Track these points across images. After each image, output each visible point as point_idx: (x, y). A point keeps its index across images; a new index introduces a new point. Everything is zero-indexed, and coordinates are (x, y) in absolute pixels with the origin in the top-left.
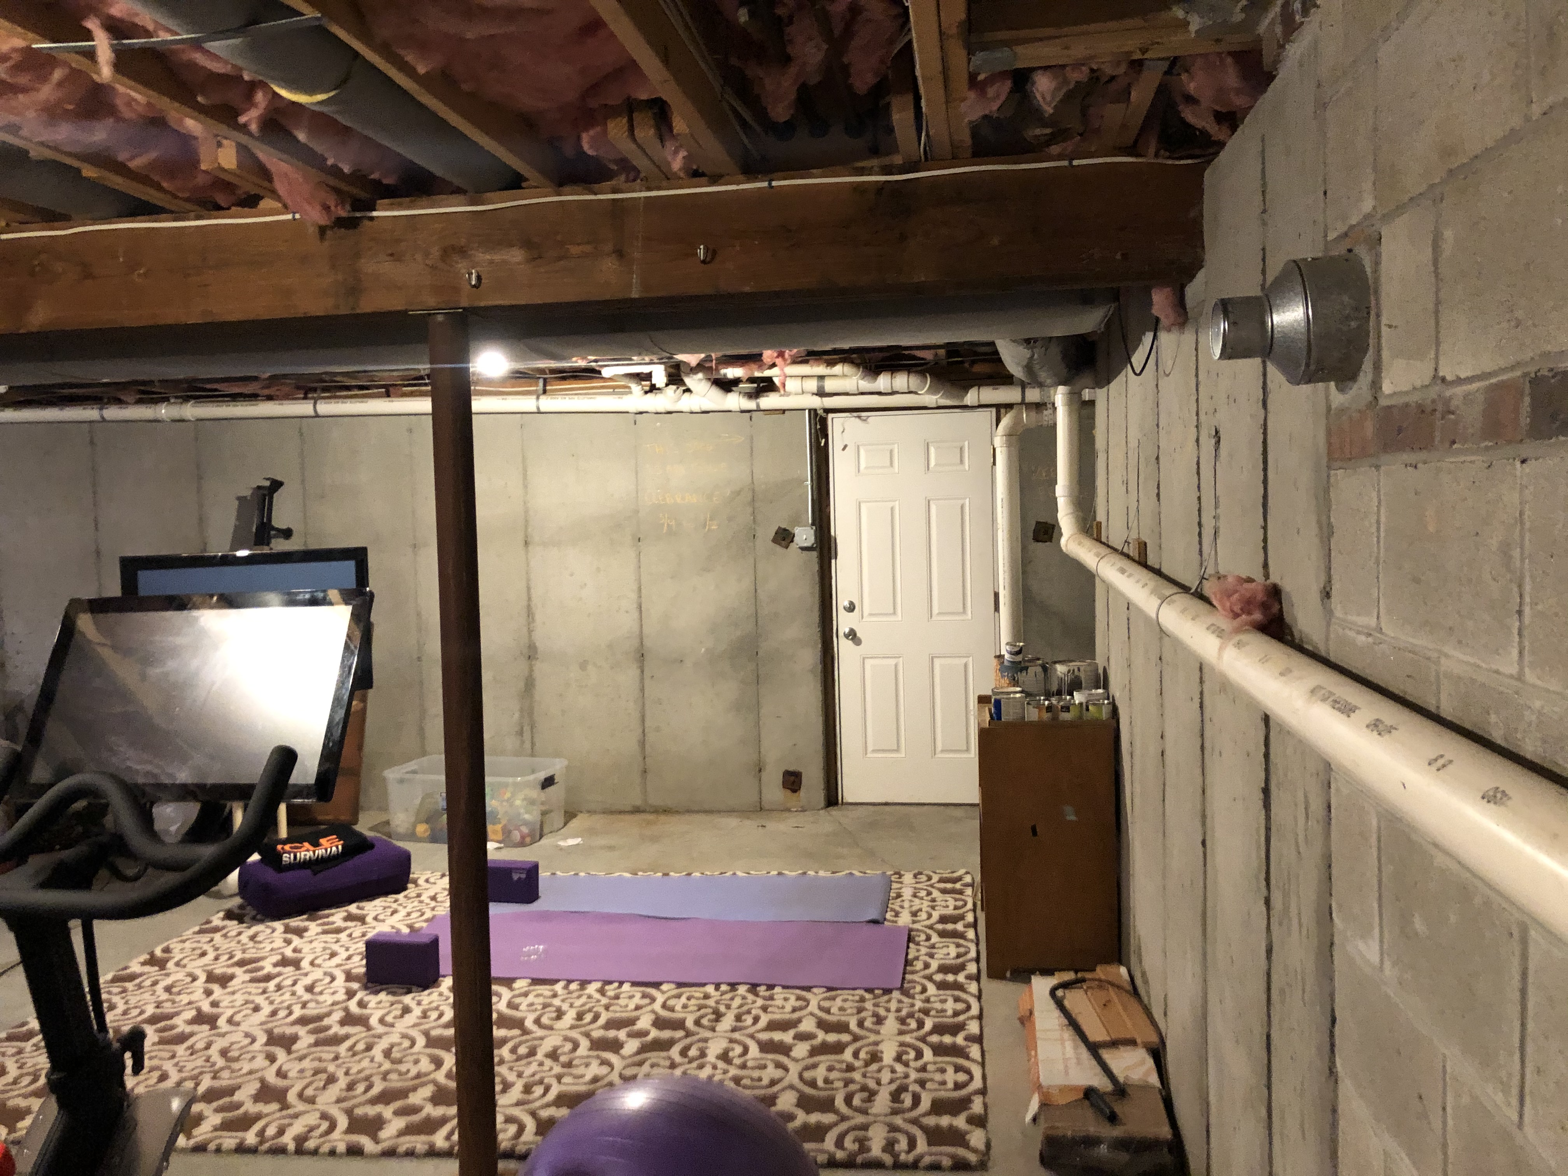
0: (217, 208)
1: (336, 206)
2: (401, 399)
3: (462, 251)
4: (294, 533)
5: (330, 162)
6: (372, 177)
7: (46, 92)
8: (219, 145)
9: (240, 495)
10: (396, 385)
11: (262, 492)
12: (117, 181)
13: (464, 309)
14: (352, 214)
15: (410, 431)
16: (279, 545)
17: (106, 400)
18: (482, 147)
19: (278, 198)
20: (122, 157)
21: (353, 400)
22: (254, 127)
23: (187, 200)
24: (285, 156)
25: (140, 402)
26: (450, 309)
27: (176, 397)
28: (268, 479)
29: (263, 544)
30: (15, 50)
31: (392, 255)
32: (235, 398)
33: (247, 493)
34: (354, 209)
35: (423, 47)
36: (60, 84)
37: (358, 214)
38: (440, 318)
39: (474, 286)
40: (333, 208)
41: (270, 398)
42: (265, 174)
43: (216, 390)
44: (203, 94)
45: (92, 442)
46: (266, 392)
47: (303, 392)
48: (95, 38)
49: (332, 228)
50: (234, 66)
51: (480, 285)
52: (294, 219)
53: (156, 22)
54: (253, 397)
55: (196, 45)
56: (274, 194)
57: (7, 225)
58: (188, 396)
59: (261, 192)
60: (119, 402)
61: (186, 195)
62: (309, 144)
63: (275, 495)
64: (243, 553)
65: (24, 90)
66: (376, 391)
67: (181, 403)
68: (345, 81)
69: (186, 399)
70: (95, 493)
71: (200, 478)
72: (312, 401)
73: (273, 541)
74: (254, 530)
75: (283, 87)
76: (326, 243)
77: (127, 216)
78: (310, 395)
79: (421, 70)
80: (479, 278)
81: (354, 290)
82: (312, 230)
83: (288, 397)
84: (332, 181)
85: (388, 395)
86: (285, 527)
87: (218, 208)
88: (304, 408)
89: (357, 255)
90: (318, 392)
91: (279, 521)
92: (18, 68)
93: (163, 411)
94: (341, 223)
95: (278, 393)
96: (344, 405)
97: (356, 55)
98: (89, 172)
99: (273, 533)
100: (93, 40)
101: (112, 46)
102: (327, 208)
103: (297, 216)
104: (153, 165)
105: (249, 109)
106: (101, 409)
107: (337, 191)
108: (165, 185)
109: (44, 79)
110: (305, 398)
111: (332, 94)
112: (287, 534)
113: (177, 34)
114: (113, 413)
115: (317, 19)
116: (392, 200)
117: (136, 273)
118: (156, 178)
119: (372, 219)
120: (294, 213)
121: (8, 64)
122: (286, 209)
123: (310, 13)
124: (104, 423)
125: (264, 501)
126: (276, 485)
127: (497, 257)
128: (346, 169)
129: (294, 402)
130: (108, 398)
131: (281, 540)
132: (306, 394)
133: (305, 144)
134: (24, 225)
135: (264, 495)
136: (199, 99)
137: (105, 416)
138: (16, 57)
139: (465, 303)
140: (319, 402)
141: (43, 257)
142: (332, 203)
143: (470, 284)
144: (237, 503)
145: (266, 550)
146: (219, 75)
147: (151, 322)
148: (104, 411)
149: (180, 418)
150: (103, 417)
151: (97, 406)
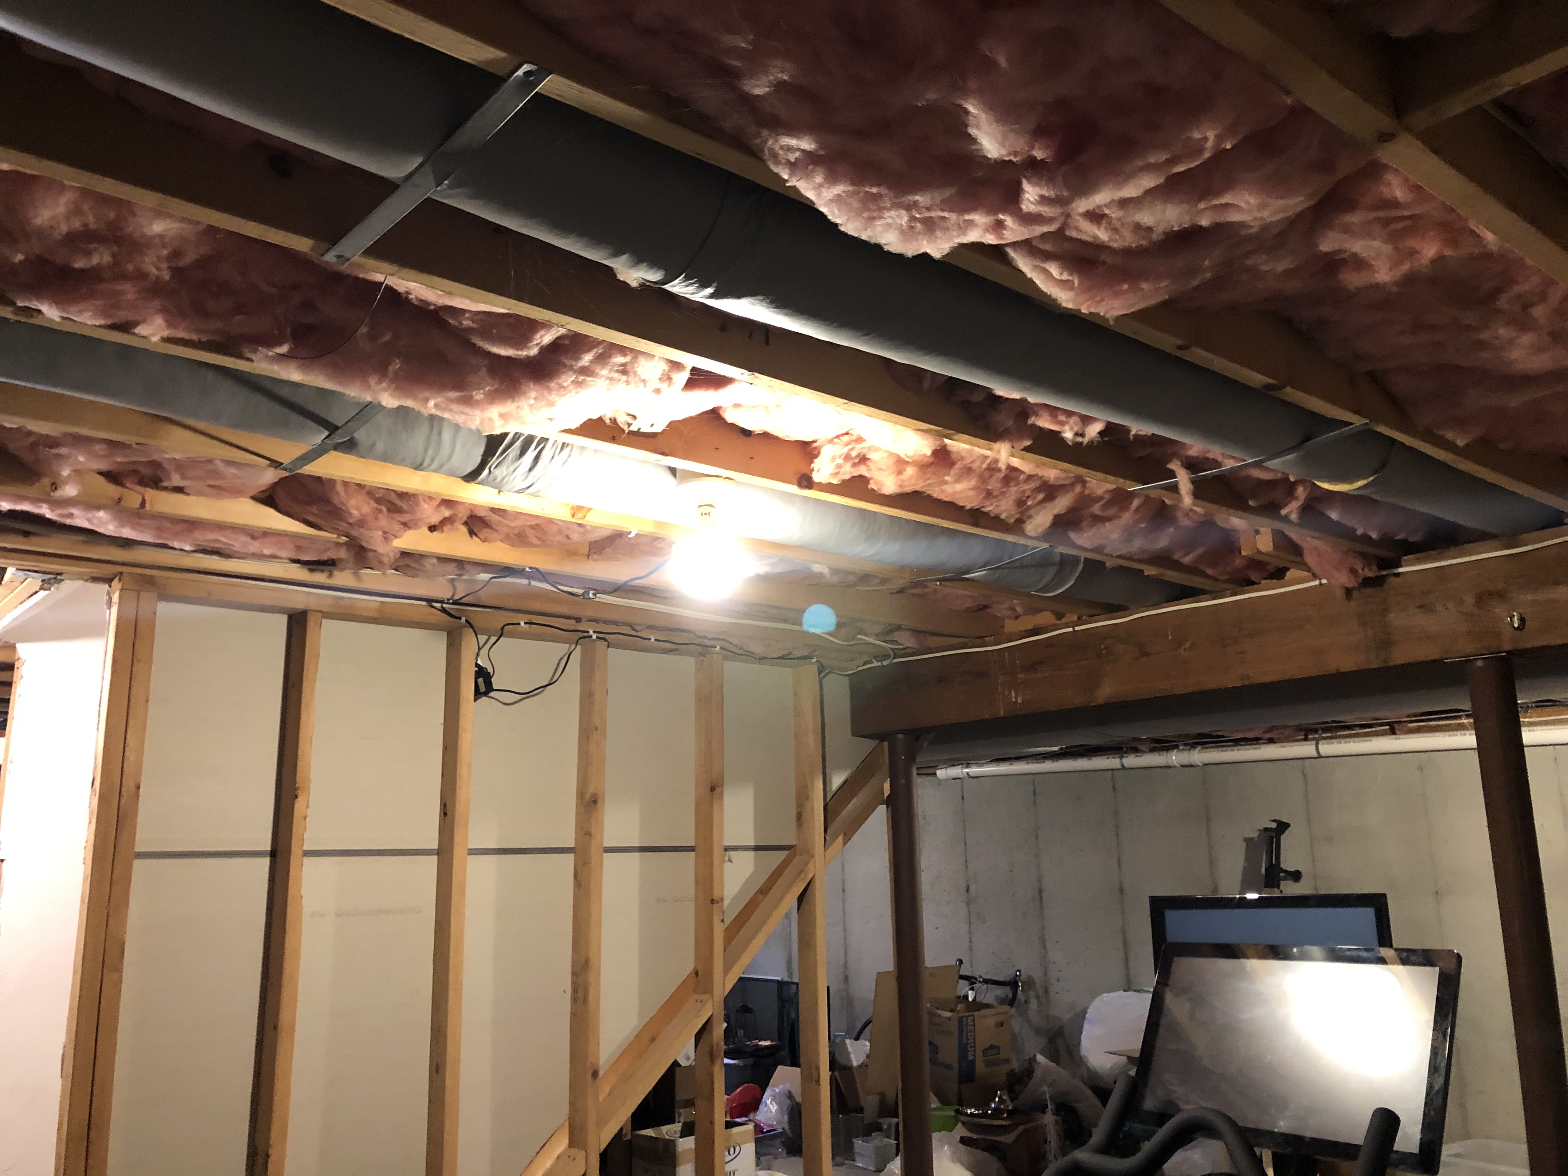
0: (1249, 583)
1: (1363, 569)
2: (1408, 736)
3: (1501, 595)
4: (1304, 874)
5: (1359, 532)
6: (1398, 538)
7: (1127, 517)
8: (1257, 532)
9: (1247, 836)
10: (1400, 722)
11: (1269, 833)
12: (1172, 576)
13: (1507, 652)
14: (1378, 574)
15: (1421, 769)
16: (1289, 889)
17: (1125, 750)
18: (1522, 496)
19: (1309, 569)
20: (1176, 557)
21: (1357, 739)
22: (1294, 517)
23: (1225, 581)
24: (1316, 534)
25: (1152, 750)
26: (1491, 654)
27: (1185, 745)
28: (1274, 821)
29: (1273, 887)
30: (1108, 491)
31: (1421, 607)
32: (1237, 742)
33: (1254, 835)
34: (1381, 568)
35: (1461, 424)
36: (1137, 510)
37: (1384, 573)
38: (1479, 663)
39: (1518, 629)
40: (1360, 571)
41: (1271, 741)
42: (1296, 550)
43: (1222, 736)
44: (1253, 498)
45: (1114, 788)
46: (1269, 735)
47: (1303, 733)
48: (1178, 476)
49: (1359, 589)
50: (1283, 473)
51: (1523, 629)
52: (1321, 584)
53: (1223, 454)
54: (1255, 741)
55: (1257, 465)
56: (1304, 566)
57: (1079, 618)
58: (1195, 743)
59: (1287, 565)
60: (1136, 751)
61: (1224, 578)
62: (1342, 521)
63: (1283, 837)
64: (1252, 896)
65: (1109, 519)
66: (1379, 728)
67: (1189, 750)
68: (1383, 466)
69: (1193, 746)
70: (1117, 835)
71: (1208, 819)
72: (1314, 742)
73: (1282, 883)
74: (1263, 871)
75: (1326, 482)
76: (1353, 603)
77: (1172, 601)
78: (1310, 737)
79: (1461, 442)
80: (1522, 620)
81: (1385, 643)
82: (1340, 593)
83: (1289, 739)
84: (1359, 547)
85: (1393, 732)
86: (1292, 870)
87: (1252, 583)
88: (1307, 749)
89: (1385, 611)
90: (1320, 732)
91: (1288, 863)
92: (1109, 504)
93: (1174, 758)
94: (1367, 582)
95: (1280, 736)
96: (1348, 745)
97: (1393, 441)
98: (1150, 571)
99: (1282, 874)
100: (1176, 478)
101: (1190, 479)
102: (1353, 571)
103: (1324, 581)
104: (1201, 558)
105: (1289, 502)
106: (1121, 758)
107: (1363, 555)
108: (1209, 572)
109: (1126, 508)
110: (1306, 739)
111: (1371, 479)
112: (1296, 876)
113: (1245, 461)
114: (1131, 761)
115: (1367, 424)
116: (1418, 555)
117: (1182, 647)
118: (1202, 568)
119: (1398, 575)
120: (1320, 579)
121: (1102, 503)
122: (1315, 576)
123: (1358, 421)
124: (1123, 772)
125: (1272, 843)
126: (1283, 826)
127: (1541, 596)
128: (1374, 535)
129: (1296, 743)
130: (1127, 748)
131: (1290, 882)
132: (1306, 735)
133: (1338, 522)
134: (1092, 618)
135: (1272, 838)
136: (1250, 503)
137: (1125, 765)
138: (1107, 497)
139: (1508, 647)
140: (1320, 743)
141: (1108, 641)
142: (1359, 566)
143: (1513, 627)
144: (1244, 845)
145: (1276, 893)
146: (1270, 481)
147: (1196, 689)
148: (1124, 760)
149: (1189, 764)
150: (1123, 766)
151: (1118, 756)
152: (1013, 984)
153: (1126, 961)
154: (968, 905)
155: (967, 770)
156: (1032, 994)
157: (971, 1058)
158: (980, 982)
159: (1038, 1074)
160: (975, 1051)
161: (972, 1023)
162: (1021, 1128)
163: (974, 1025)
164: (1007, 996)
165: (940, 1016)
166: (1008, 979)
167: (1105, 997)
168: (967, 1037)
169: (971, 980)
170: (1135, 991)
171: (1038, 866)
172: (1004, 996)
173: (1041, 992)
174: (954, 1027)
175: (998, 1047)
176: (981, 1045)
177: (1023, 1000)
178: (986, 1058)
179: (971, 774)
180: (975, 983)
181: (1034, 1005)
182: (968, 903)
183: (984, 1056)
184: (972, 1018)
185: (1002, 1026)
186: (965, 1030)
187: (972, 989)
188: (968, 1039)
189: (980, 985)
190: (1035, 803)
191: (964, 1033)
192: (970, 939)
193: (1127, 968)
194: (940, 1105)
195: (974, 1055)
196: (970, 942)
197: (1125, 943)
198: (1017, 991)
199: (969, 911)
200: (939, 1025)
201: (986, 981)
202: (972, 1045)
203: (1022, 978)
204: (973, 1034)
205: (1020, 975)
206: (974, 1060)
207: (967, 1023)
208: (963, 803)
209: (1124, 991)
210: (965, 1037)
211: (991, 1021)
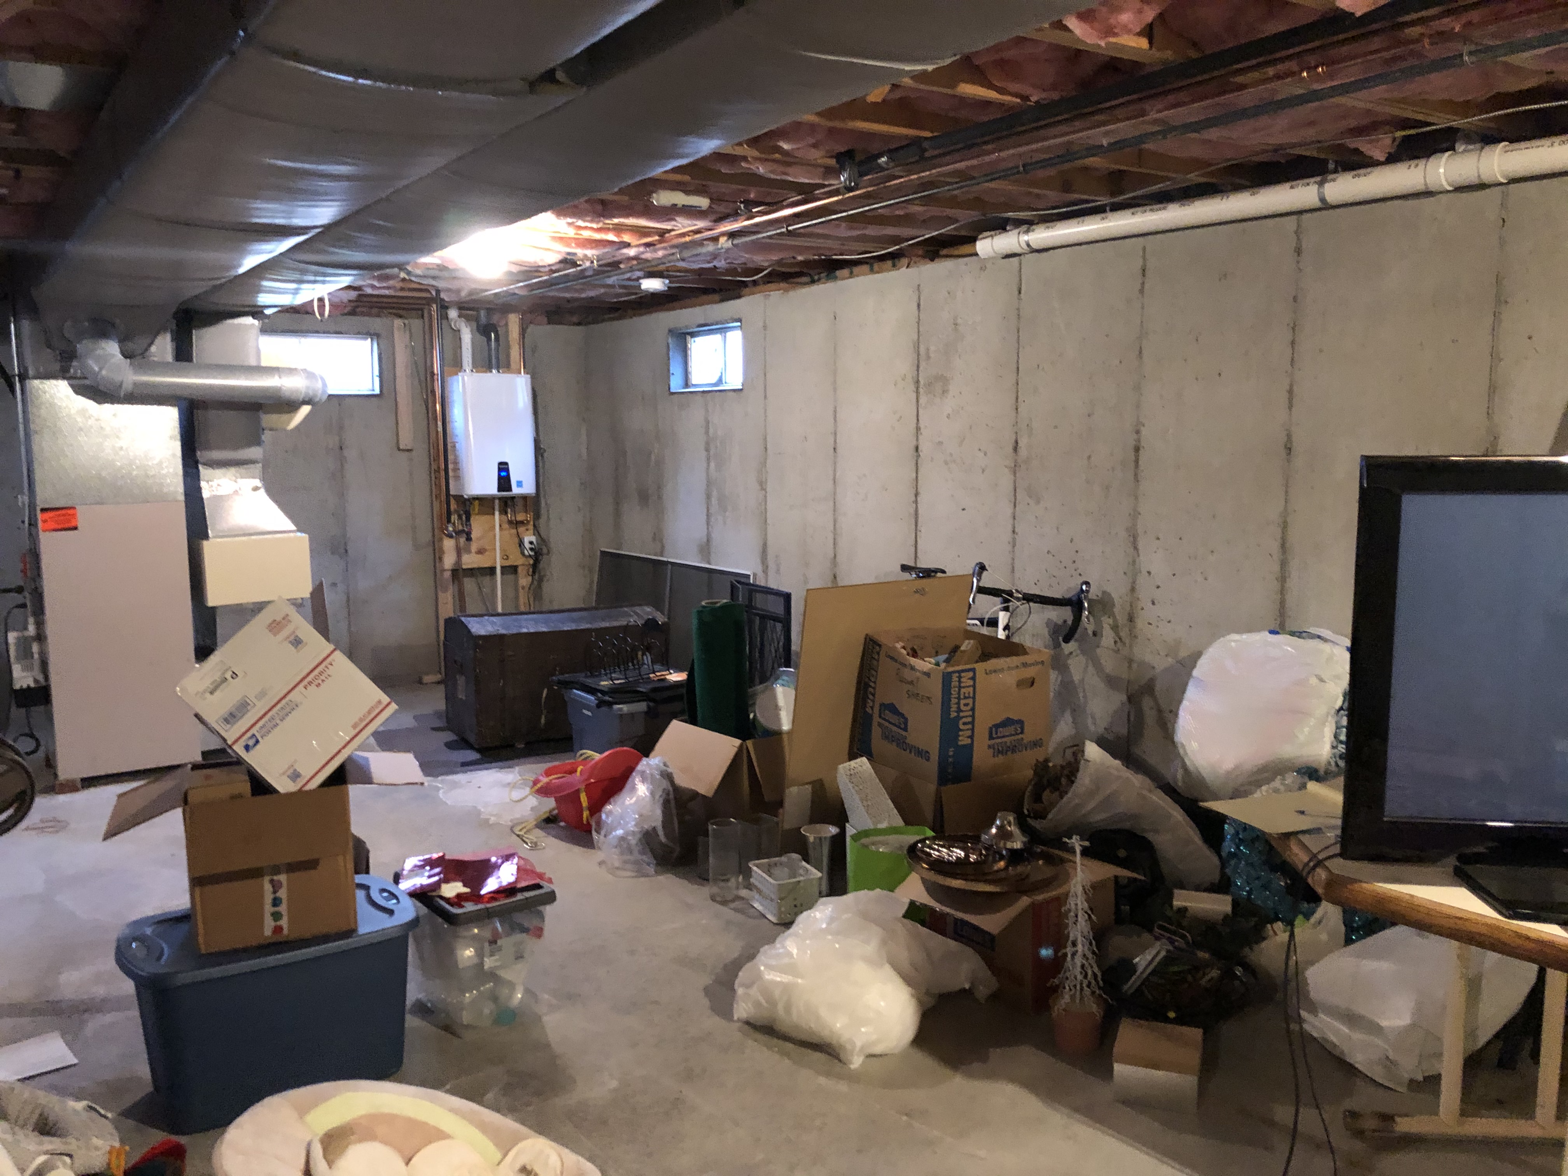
45: (1298, 251)
60: (1356, 164)
71: (1500, 301)
106: (1321, 184)
114: (1343, 187)
124: (1324, 211)
137: (1328, 196)
148: (1327, 186)
149: (1475, 180)
150: (1323, 200)
151: (1312, 180)
152: (1075, 604)
153: (1283, 579)
154: (1015, 473)
155: (1025, 238)
156: (1106, 622)
157: (963, 740)
158: (1018, 599)
159: (1084, 780)
160: (973, 730)
161: (971, 683)
162: (1025, 901)
163: (974, 686)
164: (1065, 621)
165: (913, 668)
166: (1067, 596)
167: (1234, 639)
168: (959, 708)
169: (1004, 596)
170: (1292, 634)
171: (1138, 406)
172: (1060, 622)
173: (1122, 619)
174: (935, 689)
175: (1021, 722)
176: (985, 719)
177: (1090, 629)
178: (993, 742)
179: (1034, 246)
180: (1009, 601)
181: (1108, 638)
182: (1015, 469)
183: (991, 737)
184: (971, 674)
185: (1032, 684)
186: (954, 692)
187: (1006, 609)
188: (959, 710)
189: (1019, 603)
190: (1142, 291)
191: (954, 701)
192: (1014, 527)
193: (1282, 591)
194: (899, 822)
195: (971, 737)
196: (1014, 532)
197: (1283, 546)
198: (1081, 616)
199: (1015, 482)
200: (911, 683)
201: (1029, 598)
202: (970, 719)
203: (1091, 595)
204: (970, 701)
205: (1087, 591)
206: (970, 747)
207: (960, 682)
208: (1020, 299)
209: (1272, 632)
210: (954, 707)
211: (1009, 679)
